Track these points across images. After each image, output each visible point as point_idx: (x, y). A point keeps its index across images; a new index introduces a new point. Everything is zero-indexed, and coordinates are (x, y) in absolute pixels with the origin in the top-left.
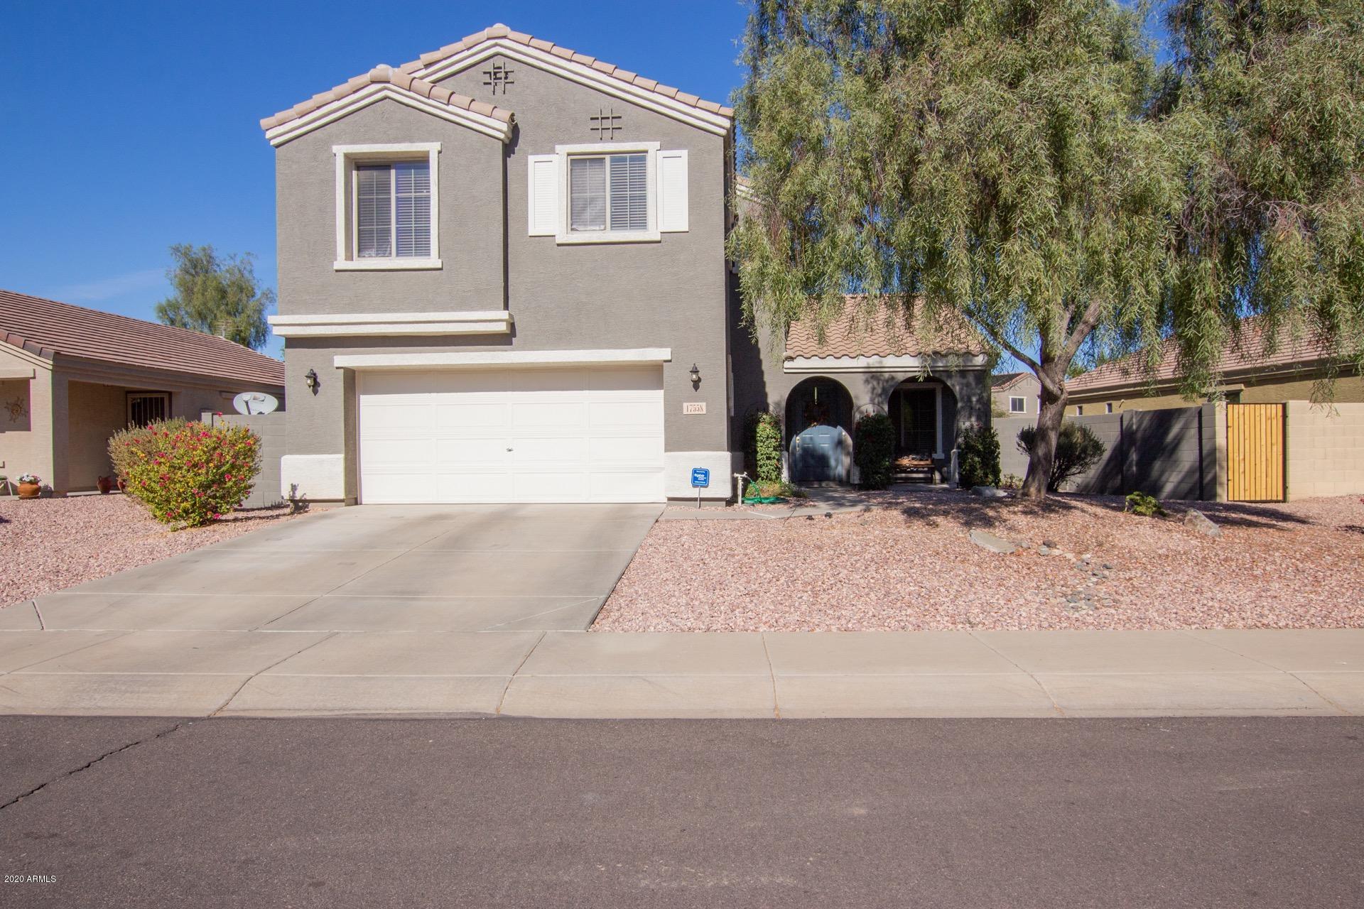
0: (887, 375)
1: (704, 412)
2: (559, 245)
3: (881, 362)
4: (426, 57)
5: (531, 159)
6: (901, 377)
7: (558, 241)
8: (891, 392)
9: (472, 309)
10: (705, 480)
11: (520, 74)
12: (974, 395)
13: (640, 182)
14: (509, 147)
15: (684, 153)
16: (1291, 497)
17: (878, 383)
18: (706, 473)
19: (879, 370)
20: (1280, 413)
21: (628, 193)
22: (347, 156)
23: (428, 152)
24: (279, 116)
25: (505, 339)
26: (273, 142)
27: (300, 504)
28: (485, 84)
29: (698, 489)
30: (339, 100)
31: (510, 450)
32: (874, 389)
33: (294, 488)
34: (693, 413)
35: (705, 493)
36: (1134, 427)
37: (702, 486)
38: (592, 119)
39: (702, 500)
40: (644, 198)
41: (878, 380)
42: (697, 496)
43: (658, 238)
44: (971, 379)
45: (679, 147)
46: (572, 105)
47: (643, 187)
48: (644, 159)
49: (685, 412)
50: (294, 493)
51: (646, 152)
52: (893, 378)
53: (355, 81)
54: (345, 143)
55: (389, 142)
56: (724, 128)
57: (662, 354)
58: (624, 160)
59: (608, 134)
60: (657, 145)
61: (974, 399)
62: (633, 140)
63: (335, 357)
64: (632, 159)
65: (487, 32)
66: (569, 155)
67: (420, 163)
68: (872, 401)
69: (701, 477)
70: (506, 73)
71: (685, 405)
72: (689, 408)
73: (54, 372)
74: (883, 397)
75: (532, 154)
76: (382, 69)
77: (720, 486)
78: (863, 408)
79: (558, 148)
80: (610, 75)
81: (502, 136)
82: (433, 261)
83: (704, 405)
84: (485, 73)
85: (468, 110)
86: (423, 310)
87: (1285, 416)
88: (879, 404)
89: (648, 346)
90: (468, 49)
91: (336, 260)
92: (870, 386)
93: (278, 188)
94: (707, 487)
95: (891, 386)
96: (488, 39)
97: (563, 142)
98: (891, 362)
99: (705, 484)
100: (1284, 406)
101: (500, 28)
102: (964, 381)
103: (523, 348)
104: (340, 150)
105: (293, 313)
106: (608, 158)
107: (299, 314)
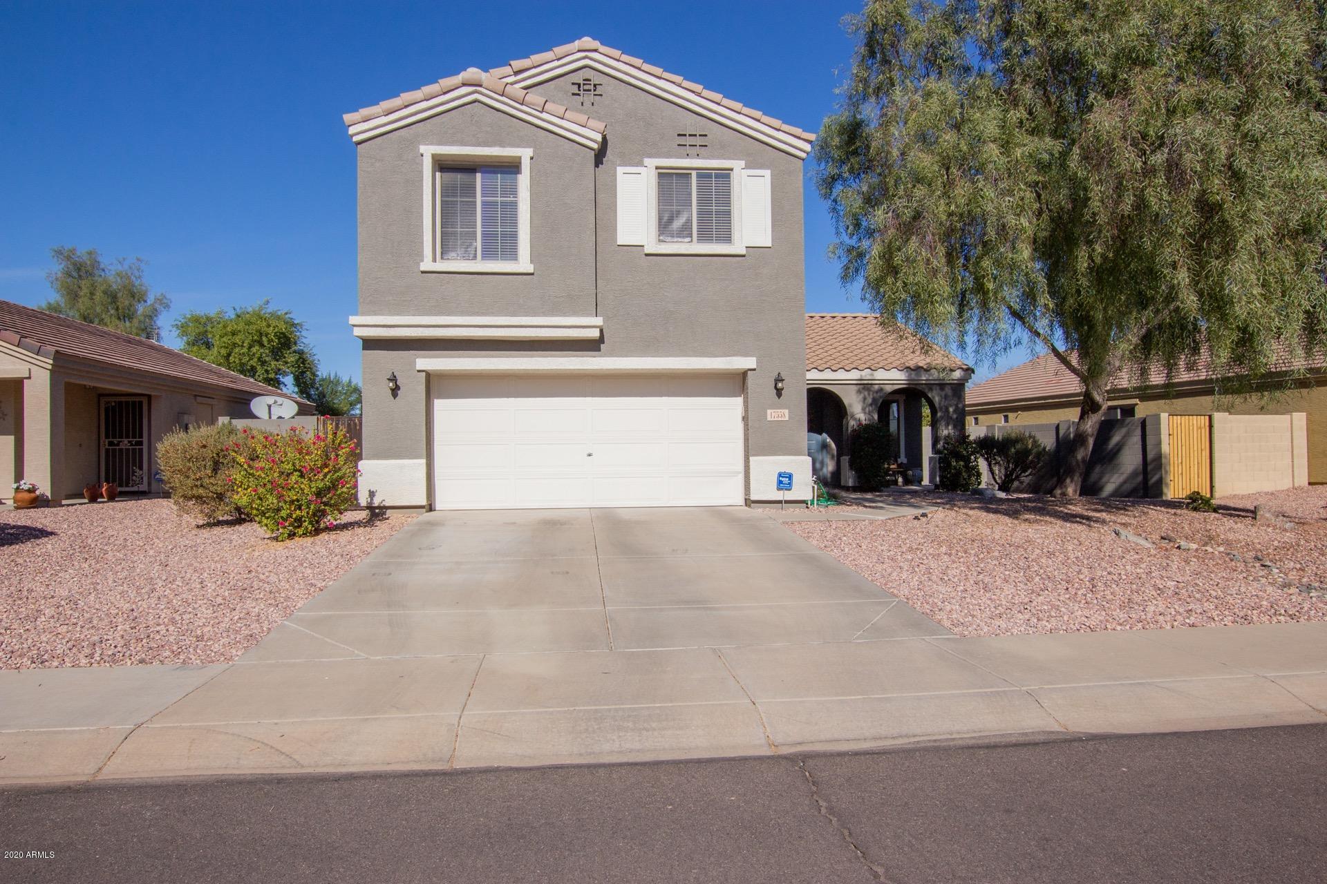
0: (876, 387)
1: (787, 419)
2: (647, 255)
3: (872, 375)
4: (517, 64)
5: (620, 170)
6: (889, 389)
7: (647, 251)
8: (881, 401)
9: (564, 314)
10: (789, 484)
11: (608, 87)
12: (951, 406)
13: (725, 198)
14: (600, 156)
15: (767, 173)
16: (1217, 494)
17: (869, 394)
18: (790, 477)
19: (870, 382)
20: (1207, 424)
21: (713, 208)
22: (434, 156)
23: (520, 158)
24: (365, 112)
25: (592, 346)
26: (355, 139)
27: (377, 511)
28: (573, 94)
29: (782, 492)
30: (427, 100)
31: (590, 455)
32: (865, 399)
33: (372, 494)
34: (776, 419)
35: (789, 496)
36: (1072, 436)
37: (786, 490)
38: (679, 135)
39: (787, 502)
40: (729, 213)
41: (869, 390)
42: (781, 498)
43: (743, 252)
44: (948, 391)
45: (761, 167)
46: (660, 120)
47: (728, 204)
48: (728, 176)
49: (769, 419)
50: (372, 499)
51: (732, 170)
52: (881, 390)
53: (446, 82)
54: (432, 144)
55: (479, 145)
56: (804, 152)
57: (749, 363)
58: (709, 176)
59: (693, 151)
60: (742, 163)
61: (951, 410)
62: (718, 158)
63: (417, 360)
64: (717, 176)
65: (577, 44)
66: (657, 168)
67: (512, 167)
68: (864, 409)
69: (786, 480)
70: (595, 85)
71: (769, 411)
72: (773, 415)
73: (53, 372)
74: (873, 406)
75: (620, 165)
76: (472, 73)
77: (803, 488)
78: (858, 416)
79: (647, 161)
80: (699, 95)
81: (595, 146)
82: (524, 263)
83: (786, 411)
84: (573, 84)
85: (563, 119)
86: (514, 315)
87: (1211, 426)
88: (870, 413)
89: (734, 355)
90: (558, 59)
91: (423, 261)
92: (862, 396)
93: (360, 185)
94: (790, 490)
95: (881, 397)
96: (579, 51)
97: (650, 156)
98: (881, 375)
99: (789, 487)
100: (1210, 417)
101: (587, 42)
102: (943, 393)
103: (611, 354)
104: (428, 151)
105: (375, 315)
106: (694, 173)
107: (382, 315)
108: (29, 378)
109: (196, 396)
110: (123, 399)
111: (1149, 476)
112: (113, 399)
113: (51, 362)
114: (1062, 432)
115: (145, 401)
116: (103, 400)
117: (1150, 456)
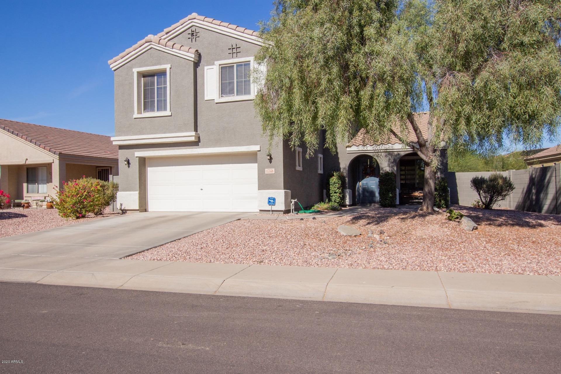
0: (396, 153)
1: (274, 173)
2: (216, 103)
3: (393, 147)
4: (166, 30)
5: (206, 68)
6: (403, 154)
7: (216, 101)
8: (398, 160)
9: (182, 132)
10: (274, 202)
11: (202, 34)
13: (248, 74)
14: (197, 64)
18: (274, 199)
19: (392, 150)
21: (243, 79)
22: (138, 72)
23: (166, 68)
24: (115, 59)
25: (196, 143)
26: (113, 69)
27: (124, 211)
28: (188, 38)
29: (271, 206)
30: (135, 50)
31: (202, 190)
33: (121, 205)
34: (269, 173)
35: (274, 208)
37: (272, 205)
38: (229, 49)
39: (273, 211)
40: (249, 81)
41: (391, 155)
42: (270, 209)
46: (221, 44)
48: (249, 64)
49: (266, 173)
50: (121, 207)
51: (250, 61)
53: (140, 43)
54: (137, 68)
55: (153, 65)
57: (256, 148)
58: (241, 65)
59: (235, 55)
60: (254, 58)
62: (245, 57)
63: (135, 153)
64: (245, 65)
65: (190, 17)
66: (220, 65)
67: (162, 74)
68: (389, 166)
69: (272, 201)
70: (196, 33)
71: (266, 170)
72: (268, 171)
73: (59, 160)
74: (394, 163)
75: (206, 66)
76: (150, 37)
77: (280, 205)
78: (384, 169)
79: (216, 62)
80: (235, 30)
81: (193, 60)
82: (168, 113)
83: (274, 169)
84: (188, 34)
85: (179, 50)
86: (165, 133)
88: (392, 167)
89: (251, 145)
90: (182, 25)
91: (134, 114)
92: (388, 158)
93: (115, 87)
94: (274, 205)
96: (189, 20)
97: (218, 60)
98: (397, 146)
99: (274, 204)
101: (194, 15)
103: (203, 147)
104: (135, 70)
105: (120, 136)
106: (235, 65)
107: (122, 136)
108: (53, 163)
110: (102, 168)
112: (100, 168)
113: (58, 157)
115: (109, 169)
116: (98, 169)
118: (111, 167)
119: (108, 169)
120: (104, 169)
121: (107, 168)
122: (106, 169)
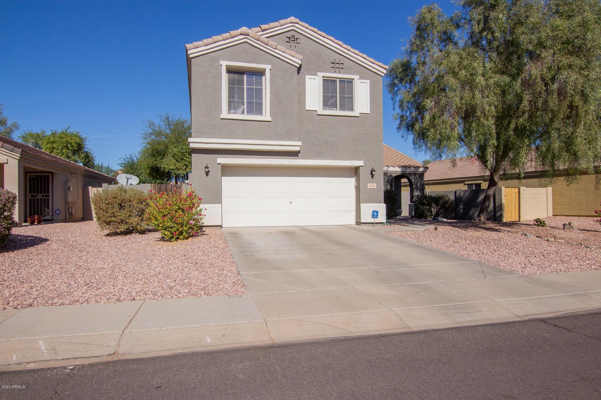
0: (389, 174)
1: (376, 187)
2: (318, 115)
3: (388, 169)
4: (264, 27)
5: (307, 77)
6: (394, 175)
7: (318, 113)
8: (391, 180)
9: (284, 140)
10: (377, 215)
11: (302, 40)
12: (419, 183)
13: (351, 91)
15: (368, 82)
16: (521, 220)
18: (377, 212)
19: (387, 172)
20: (518, 191)
21: (346, 95)
22: (227, 66)
23: (265, 69)
24: (196, 44)
25: (295, 154)
26: (191, 56)
28: (287, 42)
29: (374, 219)
30: (224, 40)
31: (291, 203)
32: (385, 179)
34: (371, 188)
35: (377, 220)
36: (462, 195)
38: (332, 63)
39: (376, 223)
40: (352, 98)
41: (386, 176)
42: (373, 222)
43: (358, 115)
44: (417, 176)
45: (366, 79)
46: (324, 56)
47: (352, 94)
48: (352, 82)
49: (368, 187)
51: (354, 79)
52: (391, 175)
53: (233, 33)
54: (226, 60)
55: (247, 62)
56: (383, 73)
57: (360, 163)
58: (344, 81)
59: (337, 70)
60: (358, 77)
61: (419, 184)
62: (348, 74)
63: (218, 159)
64: (348, 82)
65: (289, 20)
66: (323, 77)
67: (261, 73)
69: (375, 214)
70: (296, 38)
71: (368, 184)
73: (20, 161)
74: (388, 183)
75: (307, 75)
76: (244, 29)
77: (382, 217)
79: (319, 74)
80: (341, 46)
81: (297, 65)
82: (267, 117)
83: (375, 184)
84: (287, 37)
85: (284, 53)
86: (262, 139)
87: (519, 192)
88: (386, 185)
89: (354, 160)
90: (281, 26)
91: (221, 114)
94: (377, 218)
95: (390, 178)
96: (290, 23)
97: (320, 71)
98: (391, 169)
100: (519, 188)
101: (292, 19)
102: (415, 177)
103: (302, 158)
104: (224, 64)
105: (200, 137)
106: (338, 80)
107: (203, 138)
108: (7, 163)
109: (72, 173)
110: (39, 174)
111: (497, 213)
112: (33, 174)
113: (19, 155)
114: (457, 194)
115: (50, 175)
116: (28, 175)
117: (497, 205)
118: (52, 173)
119: (48, 176)
120: (41, 176)
121: (46, 174)
122: (44, 176)
